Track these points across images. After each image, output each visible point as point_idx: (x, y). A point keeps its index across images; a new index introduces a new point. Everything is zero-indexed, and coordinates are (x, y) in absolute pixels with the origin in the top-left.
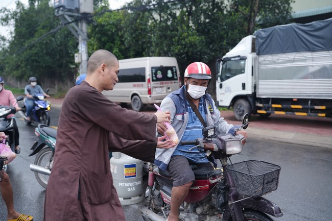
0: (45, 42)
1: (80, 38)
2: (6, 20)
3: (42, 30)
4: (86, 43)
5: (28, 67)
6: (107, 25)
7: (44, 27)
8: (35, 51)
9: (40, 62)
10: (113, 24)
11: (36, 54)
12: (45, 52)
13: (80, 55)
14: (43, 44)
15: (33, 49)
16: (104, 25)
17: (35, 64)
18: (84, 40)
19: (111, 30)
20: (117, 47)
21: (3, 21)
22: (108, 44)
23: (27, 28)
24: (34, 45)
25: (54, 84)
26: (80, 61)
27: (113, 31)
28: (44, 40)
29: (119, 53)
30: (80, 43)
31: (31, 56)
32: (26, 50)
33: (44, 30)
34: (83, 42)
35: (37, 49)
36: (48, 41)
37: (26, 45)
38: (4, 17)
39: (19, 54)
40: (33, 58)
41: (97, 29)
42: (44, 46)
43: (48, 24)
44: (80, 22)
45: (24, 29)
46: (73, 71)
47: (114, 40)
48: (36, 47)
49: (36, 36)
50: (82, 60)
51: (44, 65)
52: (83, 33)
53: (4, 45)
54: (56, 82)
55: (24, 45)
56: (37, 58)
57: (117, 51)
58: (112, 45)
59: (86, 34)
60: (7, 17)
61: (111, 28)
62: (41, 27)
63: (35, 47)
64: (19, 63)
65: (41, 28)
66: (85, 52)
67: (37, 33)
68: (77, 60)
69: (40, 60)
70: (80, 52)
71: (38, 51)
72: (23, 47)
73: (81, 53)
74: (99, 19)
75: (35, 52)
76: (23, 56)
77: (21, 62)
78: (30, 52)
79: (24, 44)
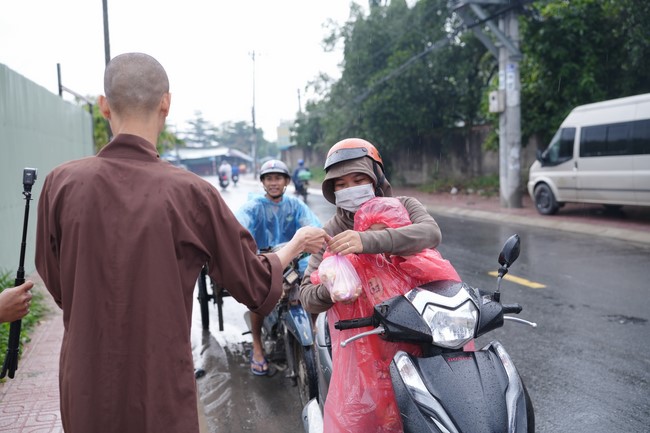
0: (407, 75)
1: (502, 57)
2: (330, 40)
3: (399, 53)
4: (516, 65)
5: (376, 128)
6: (565, 19)
7: (404, 46)
8: (387, 96)
9: (398, 118)
10: (579, 16)
11: (389, 101)
12: (408, 96)
13: (501, 96)
14: (403, 80)
15: (385, 91)
16: (559, 21)
17: (388, 122)
18: (512, 58)
19: (575, 30)
20: (589, 71)
21: (325, 44)
22: (565, 65)
23: (372, 52)
24: (385, 85)
25: (421, 164)
26: (502, 108)
27: (581, 32)
28: (406, 72)
29: (596, 86)
30: (501, 67)
31: (383, 106)
32: (371, 94)
33: (405, 52)
34: (509, 63)
35: (394, 91)
36: (415, 72)
37: (371, 85)
38: (329, 35)
39: (355, 104)
40: (386, 110)
41: (542, 32)
42: (406, 85)
43: (411, 39)
44: (503, 18)
45: (366, 53)
46: (464, 133)
47: (580, 53)
48: (391, 88)
49: (390, 64)
50: (506, 107)
51: (406, 124)
52: (511, 42)
53: (326, 89)
54: (424, 158)
55: (366, 86)
56: (392, 110)
57: (592, 79)
58: (577, 67)
59: (516, 45)
60: (333, 35)
61: (575, 25)
62: (397, 46)
63: (387, 88)
64: (355, 123)
65: (398, 49)
66: (513, 87)
67: (391, 58)
68: (494, 106)
69: (398, 114)
70: (501, 87)
71: (395, 95)
72: (364, 89)
73: (505, 91)
74: (544, 7)
75: (389, 97)
76: (365, 107)
77: (361, 120)
78: (381, 97)
79: (366, 82)
